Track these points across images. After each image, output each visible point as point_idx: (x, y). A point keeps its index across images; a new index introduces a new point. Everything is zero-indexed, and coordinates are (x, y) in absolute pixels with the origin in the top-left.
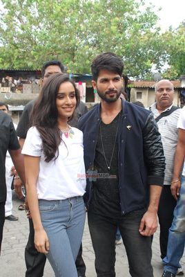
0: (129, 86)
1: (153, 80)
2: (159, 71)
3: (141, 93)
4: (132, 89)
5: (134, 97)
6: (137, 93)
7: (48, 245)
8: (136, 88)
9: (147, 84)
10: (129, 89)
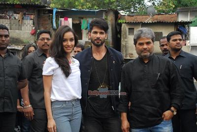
0: (119, 21)
1: (146, 14)
2: (153, 4)
3: (133, 29)
4: (123, 25)
5: (125, 33)
6: (129, 29)
7: (55, 128)
8: (128, 23)
9: (140, 19)
10: (120, 25)
